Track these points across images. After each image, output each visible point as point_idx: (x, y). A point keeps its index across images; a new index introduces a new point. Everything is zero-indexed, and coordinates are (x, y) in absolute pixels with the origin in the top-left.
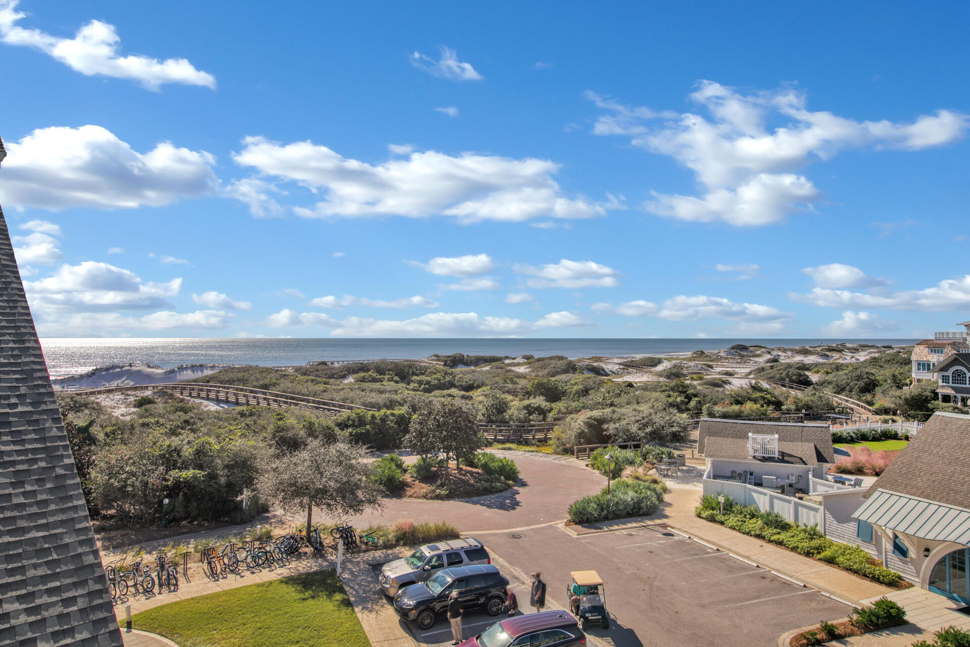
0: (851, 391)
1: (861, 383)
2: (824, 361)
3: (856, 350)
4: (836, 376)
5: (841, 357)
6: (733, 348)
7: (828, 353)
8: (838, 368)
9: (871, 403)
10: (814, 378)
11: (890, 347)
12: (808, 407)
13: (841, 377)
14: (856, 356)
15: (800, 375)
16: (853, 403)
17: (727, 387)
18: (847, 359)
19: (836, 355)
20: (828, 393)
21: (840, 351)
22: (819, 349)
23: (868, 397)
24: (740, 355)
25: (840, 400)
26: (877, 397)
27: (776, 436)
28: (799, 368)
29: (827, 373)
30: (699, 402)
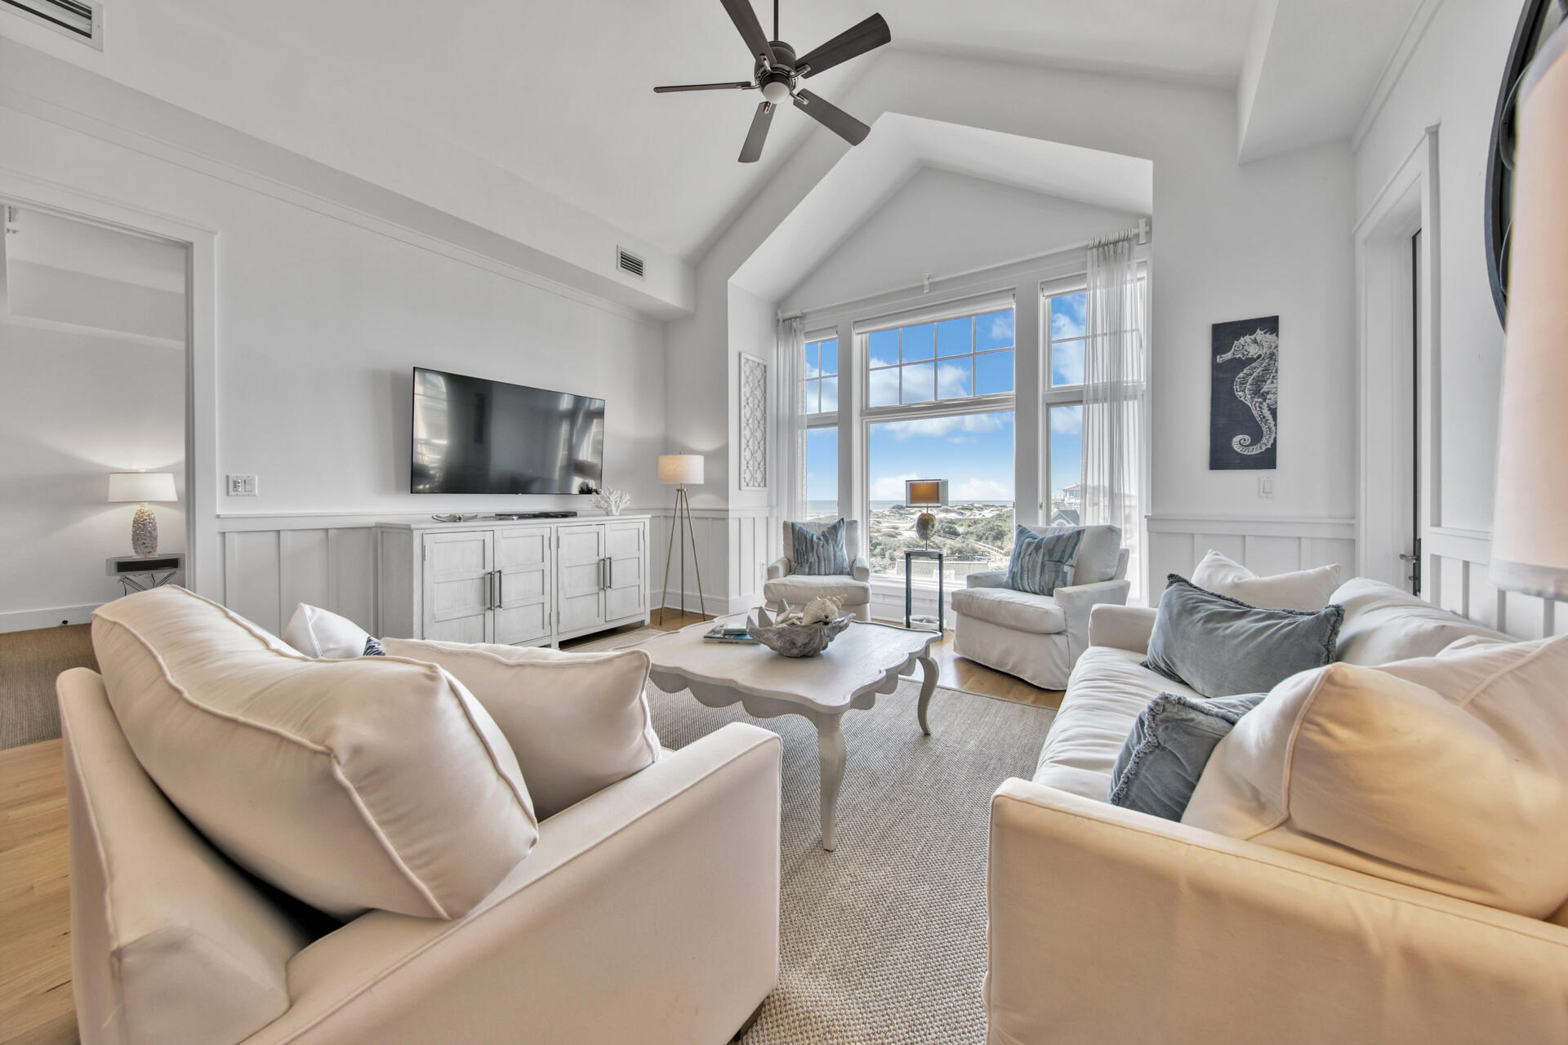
0: (987, 539)
1: (993, 533)
2: (961, 517)
3: (981, 509)
4: (975, 528)
5: (971, 515)
6: (894, 508)
7: (963, 511)
8: (976, 522)
9: (1001, 548)
10: (960, 530)
11: (1005, 506)
12: (960, 551)
13: (979, 528)
14: (983, 513)
15: (951, 528)
16: (989, 548)
17: (899, 537)
18: (977, 515)
19: (968, 513)
20: (972, 541)
21: (971, 510)
22: (956, 508)
23: (999, 543)
24: (899, 513)
25: (980, 546)
26: (1005, 543)
27: (953, 571)
28: (948, 522)
29: (969, 526)
30: (883, 549)
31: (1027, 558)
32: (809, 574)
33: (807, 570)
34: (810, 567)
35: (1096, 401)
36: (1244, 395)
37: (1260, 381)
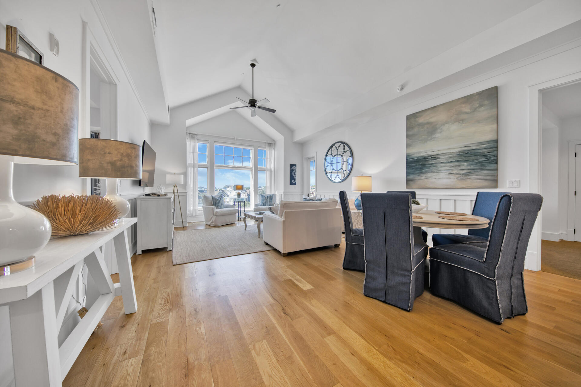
31: (266, 200)
32: (220, 208)
33: (219, 207)
34: (220, 207)
35: (267, 171)
36: (293, 175)
37: (295, 173)
